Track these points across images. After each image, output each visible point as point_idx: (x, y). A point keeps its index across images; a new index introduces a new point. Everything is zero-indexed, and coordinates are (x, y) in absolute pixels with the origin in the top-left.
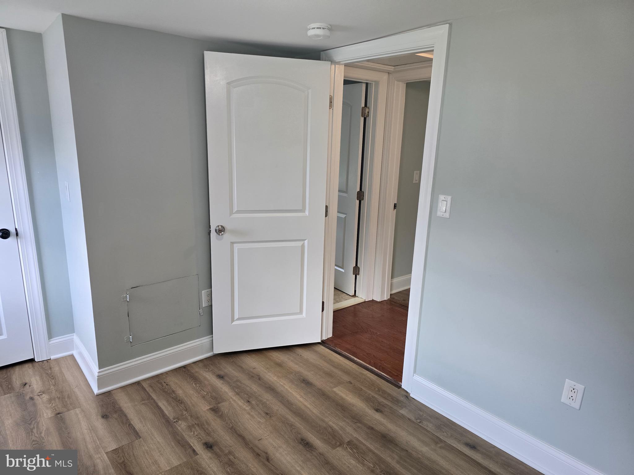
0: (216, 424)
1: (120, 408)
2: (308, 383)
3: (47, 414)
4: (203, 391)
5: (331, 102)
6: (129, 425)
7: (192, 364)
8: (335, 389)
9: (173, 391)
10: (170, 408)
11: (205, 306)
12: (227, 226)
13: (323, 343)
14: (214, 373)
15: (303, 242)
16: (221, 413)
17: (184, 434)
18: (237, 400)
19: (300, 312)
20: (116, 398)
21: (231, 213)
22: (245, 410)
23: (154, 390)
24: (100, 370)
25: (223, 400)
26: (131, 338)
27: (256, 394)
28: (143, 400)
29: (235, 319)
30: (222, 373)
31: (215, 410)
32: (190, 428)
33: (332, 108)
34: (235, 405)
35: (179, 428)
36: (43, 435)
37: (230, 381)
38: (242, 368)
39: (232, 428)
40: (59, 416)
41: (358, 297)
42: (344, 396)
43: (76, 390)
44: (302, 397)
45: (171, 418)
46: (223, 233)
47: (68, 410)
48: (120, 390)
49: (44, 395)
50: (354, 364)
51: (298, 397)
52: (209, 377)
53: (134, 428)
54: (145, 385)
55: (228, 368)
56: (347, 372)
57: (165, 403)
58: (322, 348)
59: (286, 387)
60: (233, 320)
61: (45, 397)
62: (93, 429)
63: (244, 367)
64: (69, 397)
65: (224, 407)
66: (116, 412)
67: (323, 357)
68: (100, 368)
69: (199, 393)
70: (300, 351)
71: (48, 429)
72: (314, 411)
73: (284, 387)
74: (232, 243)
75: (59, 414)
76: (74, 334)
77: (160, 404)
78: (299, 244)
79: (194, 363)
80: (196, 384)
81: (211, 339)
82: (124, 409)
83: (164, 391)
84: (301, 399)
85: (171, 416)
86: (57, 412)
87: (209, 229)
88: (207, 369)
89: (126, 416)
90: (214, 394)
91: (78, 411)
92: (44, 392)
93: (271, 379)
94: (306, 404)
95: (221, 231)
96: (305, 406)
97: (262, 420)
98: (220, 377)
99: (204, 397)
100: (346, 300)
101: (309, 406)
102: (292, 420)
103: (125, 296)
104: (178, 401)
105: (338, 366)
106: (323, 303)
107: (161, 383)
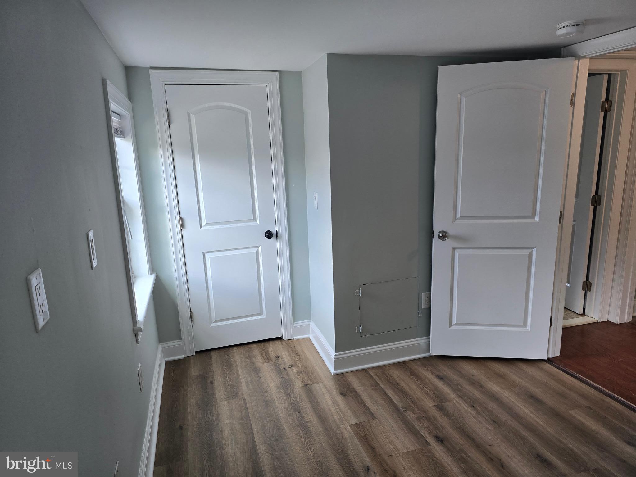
0: (443, 421)
1: (354, 389)
2: (537, 399)
3: (298, 383)
4: (425, 388)
5: (572, 100)
6: (364, 405)
7: (411, 361)
8: (570, 411)
9: (397, 383)
10: (397, 398)
11: (424, 308)
12: (451, 232)
13: (549, 361)
14: (433, 373)
15: (530, 250)
16: (446, 412)
17: (414, 424)
18: (460, 403)
19: (524, 325)
20: (350, 380)
21: (455, 219)
22: (471, 414)
23: (380, 379)
24: (337, 354)
25: (447, 400)
26: (361, 329)
27: (480, 401)
28: (372, 386)
29: (453, 324)
30: (441, 374)
31: (440, 408)
32: (419, 419)
33: (572, 107)
34: (459, 406)
35: (409, 417)
36: (298, 399)
37: (451, 383)
38: (461, 373)
39: (460, 428)
40: (308, 387)
41: (587, 316)
42: (583, 420)
43: (316, 368)
44: (531, 412)
45: (400, 407)
46: (446, 238)
47: (313, 383)
48: (351, 374)
49: (293, 368)
50: (592, 388)
51: (528, 412)
52: (428, 375)
53: (369, 410)
54: (372, 373)
55: (445, 370)
56: (584, 396)
57: (392, 392)
58: (548, 366)
59: (512, 400)
60: (451, 325)
61: (295, 370)
62: (335, 403)
63: (463, 372)
64: (312, 373)
65: (449, 406)
66: (351, 392)
67: (550, 375)
68: (336, 352)
69: (422, 389)
70: (522, 366)
71: (301, 396)
72: (549, 430)
73: (510, 400)
74: (454, 249)
75: (307, 385)
76: (311, 320)
77: (387, 392)
78: (527, 252)
79: (413, 360)
80: (417, 380)
81: (428, 340)
82: (358, 391)
83: (389, 382)
84: (531, 415)
85: (400, 405)
86: (306, 383)
87: (432, 234)
88: (426, 368)
89: (360, 397)
90: (436, 392)
91: (321, 385)
92: (293, 366)
93: (493, 388)
94: (538, 421)
95: (444, 235)
96: (537, 422)
97: (491, 428)
98: (441, 378)
99: (427, 394)
100: (573, 318)
101: (541, 423)
102: (524, 433)
103: (358, 291)
104: (403, 393)
105: (571, 388)
106: (551, 317)
107: (385, 374)
